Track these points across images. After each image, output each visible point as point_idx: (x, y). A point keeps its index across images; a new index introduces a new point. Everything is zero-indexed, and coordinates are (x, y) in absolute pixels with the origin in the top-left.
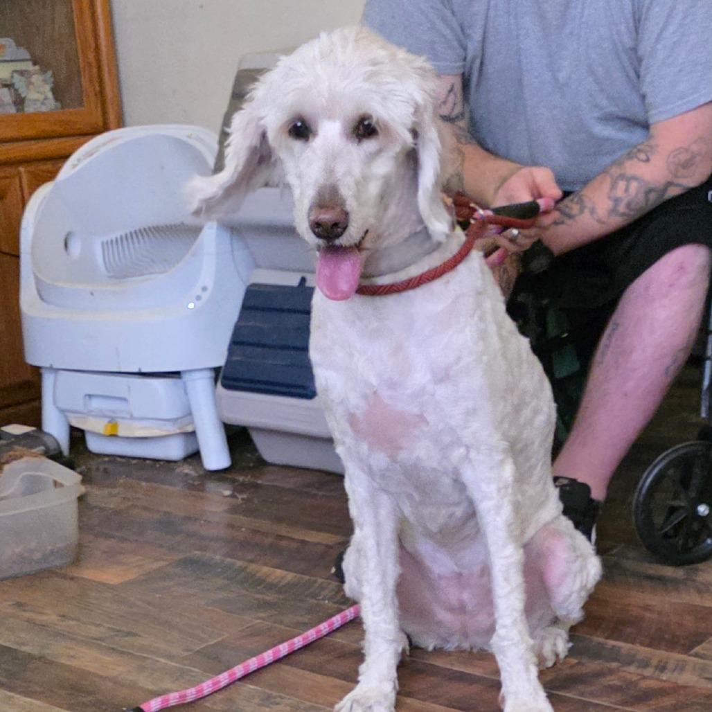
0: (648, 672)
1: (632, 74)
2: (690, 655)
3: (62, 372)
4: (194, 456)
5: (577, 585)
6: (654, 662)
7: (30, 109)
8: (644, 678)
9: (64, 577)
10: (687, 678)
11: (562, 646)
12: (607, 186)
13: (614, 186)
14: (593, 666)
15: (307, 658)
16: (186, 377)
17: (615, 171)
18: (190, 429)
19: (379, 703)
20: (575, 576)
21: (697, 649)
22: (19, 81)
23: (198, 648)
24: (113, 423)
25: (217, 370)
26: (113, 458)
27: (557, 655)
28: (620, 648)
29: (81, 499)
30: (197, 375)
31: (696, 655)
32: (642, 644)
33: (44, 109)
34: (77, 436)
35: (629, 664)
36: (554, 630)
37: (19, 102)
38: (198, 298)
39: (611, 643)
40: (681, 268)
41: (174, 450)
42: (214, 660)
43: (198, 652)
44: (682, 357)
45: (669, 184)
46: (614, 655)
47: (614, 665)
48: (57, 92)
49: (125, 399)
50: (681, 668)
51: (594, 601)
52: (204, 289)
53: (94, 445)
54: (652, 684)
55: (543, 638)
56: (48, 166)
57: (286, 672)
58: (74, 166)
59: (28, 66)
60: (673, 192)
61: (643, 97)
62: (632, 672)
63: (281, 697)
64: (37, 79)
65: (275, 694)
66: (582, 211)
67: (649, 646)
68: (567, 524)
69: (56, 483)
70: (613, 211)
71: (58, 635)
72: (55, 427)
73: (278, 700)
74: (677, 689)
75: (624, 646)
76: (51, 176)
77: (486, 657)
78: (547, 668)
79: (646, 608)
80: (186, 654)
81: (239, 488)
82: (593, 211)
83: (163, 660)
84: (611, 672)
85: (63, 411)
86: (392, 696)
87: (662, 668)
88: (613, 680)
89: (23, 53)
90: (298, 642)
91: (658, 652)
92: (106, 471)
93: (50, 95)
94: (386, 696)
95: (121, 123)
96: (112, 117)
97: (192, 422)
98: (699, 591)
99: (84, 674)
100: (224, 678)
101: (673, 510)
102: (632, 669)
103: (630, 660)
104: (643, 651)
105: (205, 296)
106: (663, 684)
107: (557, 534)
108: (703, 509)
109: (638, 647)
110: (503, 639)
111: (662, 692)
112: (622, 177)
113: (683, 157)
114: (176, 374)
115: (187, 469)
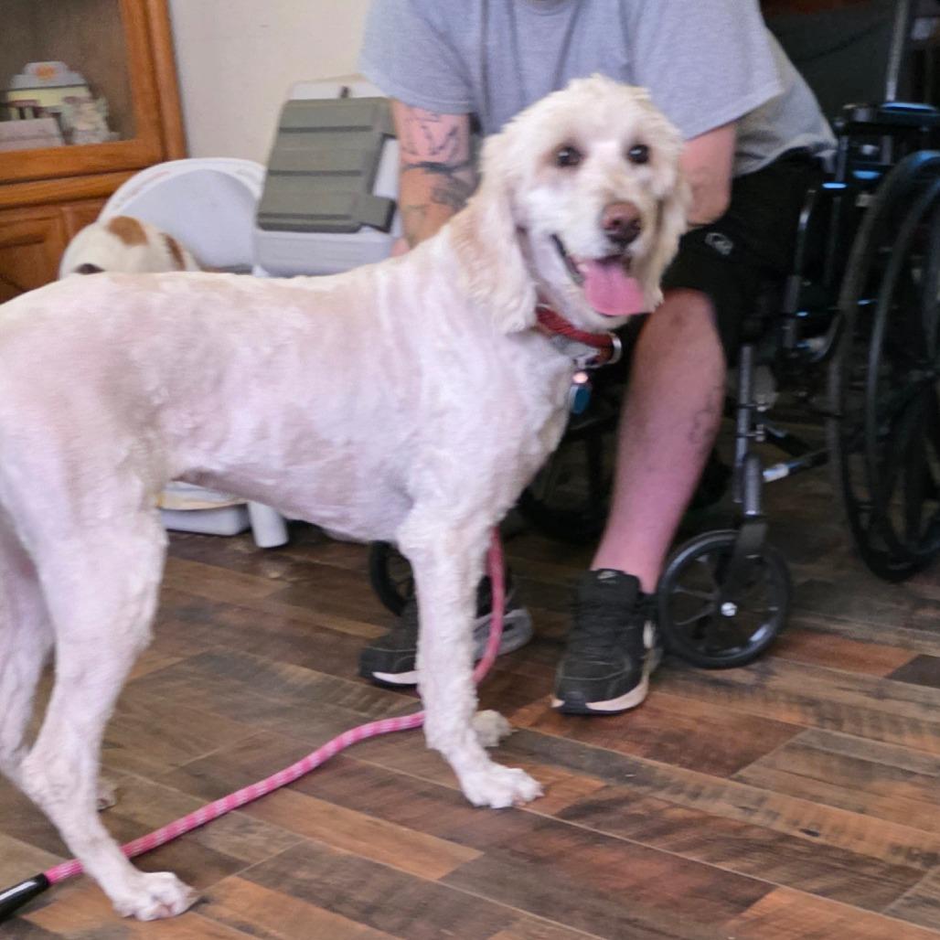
0: (679, 799)
2: (731, 779)
6: (690, 788)
7: (80, 141)
8: (675, 806)
10: (721, 807)
14: (621, 790)
18: (241, 501)
21: (743, 772)
22: (67, 111)
23: (184, 763)
28: (657, 768)
31: (740, 780)
32: (682, 764)
33: (95, 141)
35: (661, 788)
37: (67, 134)
39: (650, 762)
43: (182, 768)
46: (648, 778)
47: (644, 790)
48: (113, 122)
50: (716, 795)
54: (679, 813)
56: (93, 205)
58: (118, 206)
59: (81, 92)
62: (661, 798)
63: (260, 825)
64: (88, 107)
65: (255, 818)
67: (690, 767)
73: (254, 828)
74: (706, 820)
75: (662, 767)
80: (170, 769)
87: (696, 794)
88: (636, 809)
89: (76, 78)
91: (698, 775)
93: (103, 125)
96: (173, 147)
98: (766, 700)
102: (662, 795)
103: (663, 784)
104: (680, 773)
106: (693, 814)
109: (675, 768)
111: (686, 824)
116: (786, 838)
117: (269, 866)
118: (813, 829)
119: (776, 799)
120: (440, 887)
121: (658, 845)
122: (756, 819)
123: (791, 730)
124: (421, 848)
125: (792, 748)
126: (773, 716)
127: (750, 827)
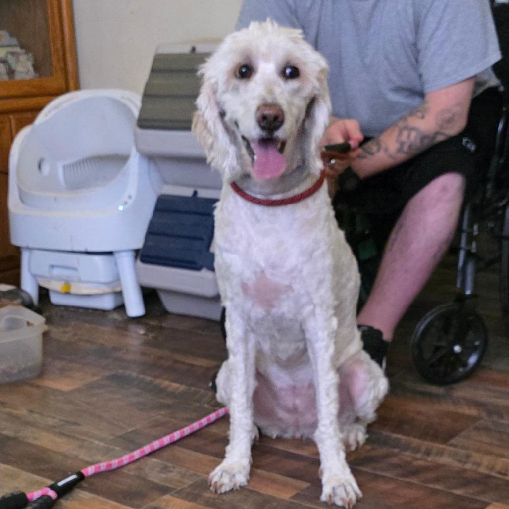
0: (419, 456)
1: (414, 61)
2: (447, 445)
3: (35, 251)
4: (121, 308)
5: (372, 396)
6: (423, 448)
7: (18, 77)
8: (417, 459)
9: (32, 385)
10: (445, 460)
11: (362, 437)
12: (396, 133)
13: (400, 134)
14: (382, 451)
15: (193, 441)
16: (117, 255)
17: (401, 124)
18: (118, 289)
19: (240, 472)
20: (371, 390)
21: (453, 441)
22: (11, 60)
23: (120, 434)
24: (68, 284)
25: (137, 251)
26: (67, 308)
27: (358, 443)
28: (400, 439)
29: (45, 334)
30: (124, 254)
31: (452, 445)
32: (415, 437)
33: (27, 77)
34: (44, 293)
35: (406, 450)
36: (356, 426)
37: (11, 72)
38: (126, 203)
39: (395, 436)
40: (444, 189)
41: (108, 303)
42: (130, 442)
43: (120, 437)
44: (445, 248)
45: (437, 133)
46: (397, 444)
47: (396, 450)
48: (36, 68)
49: (75, 269)
50: (441, 453)
51: (383, 407)
52: (130, 197)
53: (55, 299)
54: (421, 463)
55: (349, 432)
56: (29, 115)
57: (178, 451)
58: (46, 115)
59: (18, 50)
60: (440, 138)
61: (420, 76)
62: (407, 455)
63: (174, 468)
64: (23, 58)
65: (170, 465)
66: (379, 150)
67: (419, 438)
68: (365, 356)
69: (28, 324)
70: (400, 150)
71: (27, 424)
72: (29, 286)
73: (172, 469)
74: (438, 467)
75: (403, 438)
76: (31, 121)
77: (310, 443)
78: (352, 452)
79: (419, 413)
80: (111, 437)
81: (150, 329)
82: (386, 150)
83: (96, 442)
84: (394, 455)
85: (35, 276)
86: (248, 468)
87: (428, 453)
88: (394, 460)
89: (14, 41)
90: (187, 430)
91: (425, 442)
92: (62, 316)
93: (31, 69)
94: (244, 468)
95: (77, 87)
96: (72, 84)
97: (120, 285)
98: (454, 402)
99: (44, 450)
100: (137, 454)
101: (437, 348)
102: (408, 453)
103: (407, 447)
104: (415, 441)
105: (130, 202)
106: (429, 464)
107: (359, 362)
108: (457, 348)
109: (412, 439)
110: (323, 433)
111: (427, 469)
112: (406, 128)
113: (447, 116)
114: (110, 253)
115: (116, 316)
116: (488, 477)
117: (188, 490)
118: (503, 472)
119: (476, 457)
120: (291, 502)
121: (414, 480)
122: (468, 466)
123: (473, 419)
124: (274, 481)
125: (477, 429)
126: (460, 411)
127: (465, 471)
